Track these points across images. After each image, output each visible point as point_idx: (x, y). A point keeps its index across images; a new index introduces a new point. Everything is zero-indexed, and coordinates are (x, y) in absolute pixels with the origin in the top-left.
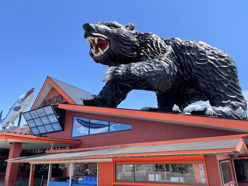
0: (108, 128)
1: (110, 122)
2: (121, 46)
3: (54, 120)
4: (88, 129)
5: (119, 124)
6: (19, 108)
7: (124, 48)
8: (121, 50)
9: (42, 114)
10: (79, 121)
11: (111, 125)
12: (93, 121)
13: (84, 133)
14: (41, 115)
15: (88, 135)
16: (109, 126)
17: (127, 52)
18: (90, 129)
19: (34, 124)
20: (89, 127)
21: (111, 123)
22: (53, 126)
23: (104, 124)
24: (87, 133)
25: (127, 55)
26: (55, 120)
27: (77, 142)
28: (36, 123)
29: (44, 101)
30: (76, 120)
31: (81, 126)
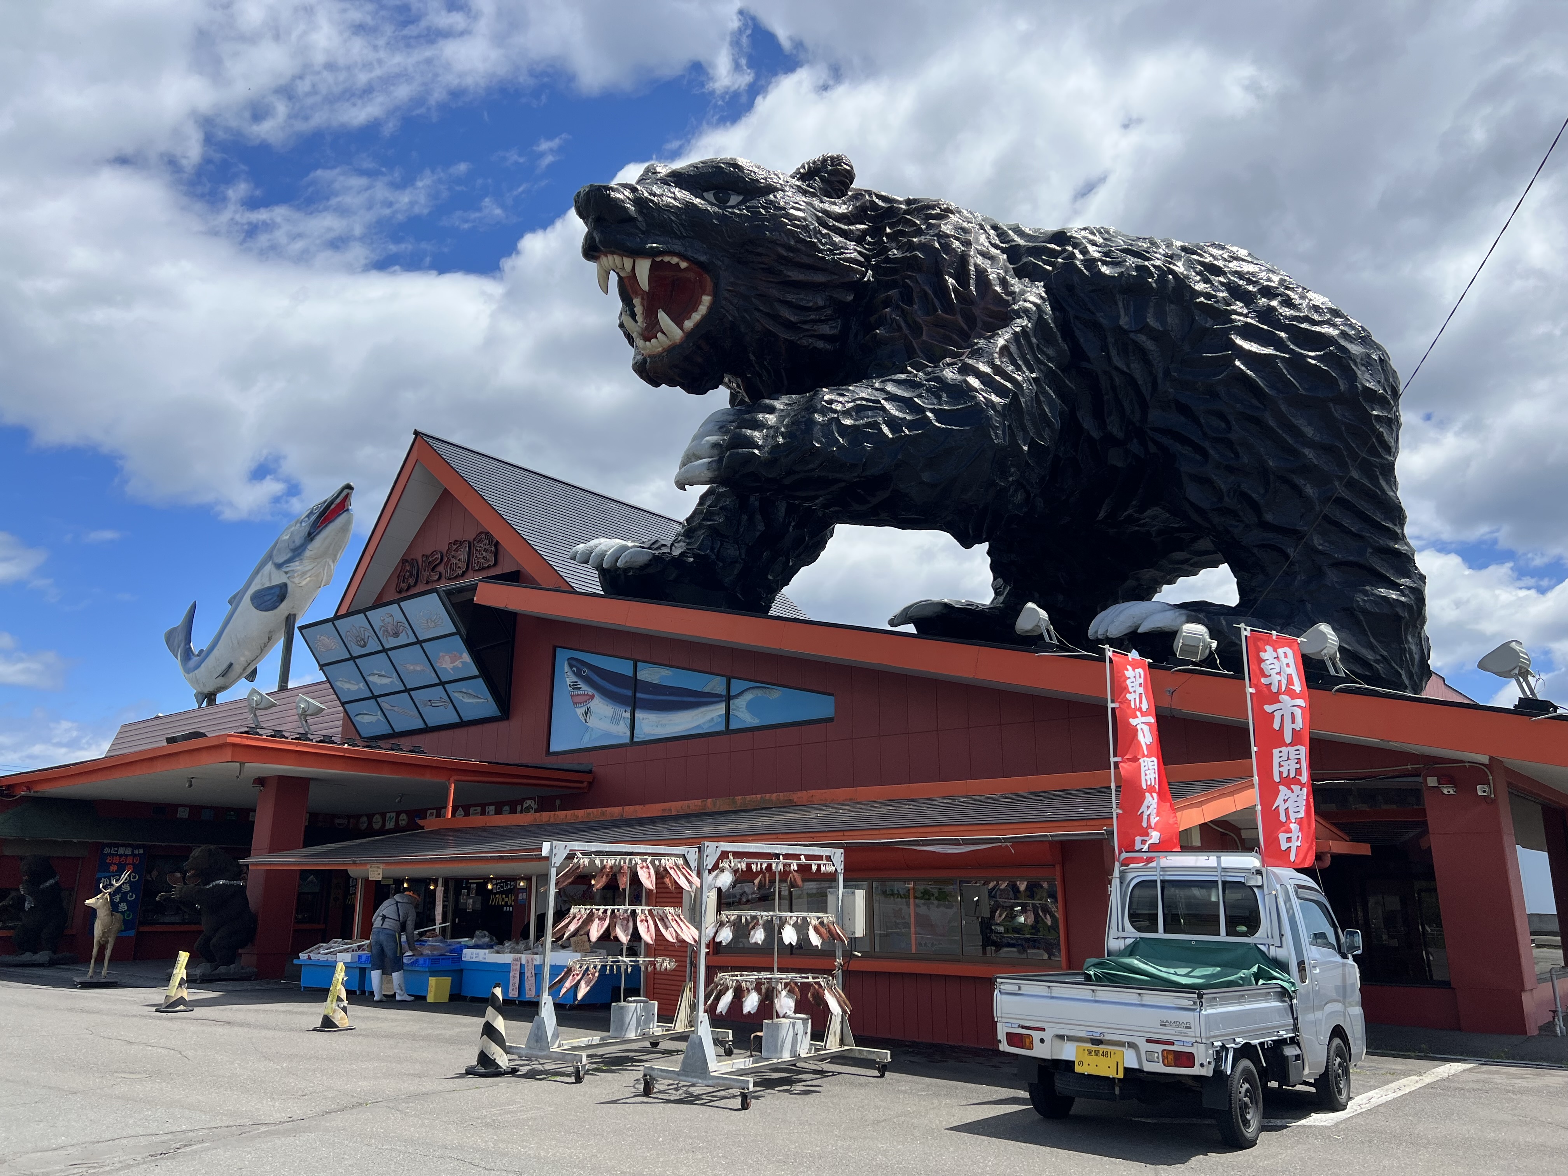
0: (721, 709)
1: (733, 681)
2: (774, 292)
3: (458, 663)
4: (628, 715)
5: (776, 694)
6: (280, 594)
7: (789, 304)
8: (775, 317)
9: (396, 635)
10: (586, 671)
11: (737, 696)
12: (649, 674)
13: (607, 735)
14: (391, 639)
15: (627, 740)
16: (728, 698)
17: (805, 322)
18: (639, 715)
19: (362, 685)
20: (634, 705)
21: (737, 685)
22: (456, 696)
23: (706, 690)
24: (620, 732)
25: (804, 342)
26: (464, 663)
27: (575, 777)
28: (370, 679)
29: (404, 561)
30: (566, 664)
31: (592, 697)
